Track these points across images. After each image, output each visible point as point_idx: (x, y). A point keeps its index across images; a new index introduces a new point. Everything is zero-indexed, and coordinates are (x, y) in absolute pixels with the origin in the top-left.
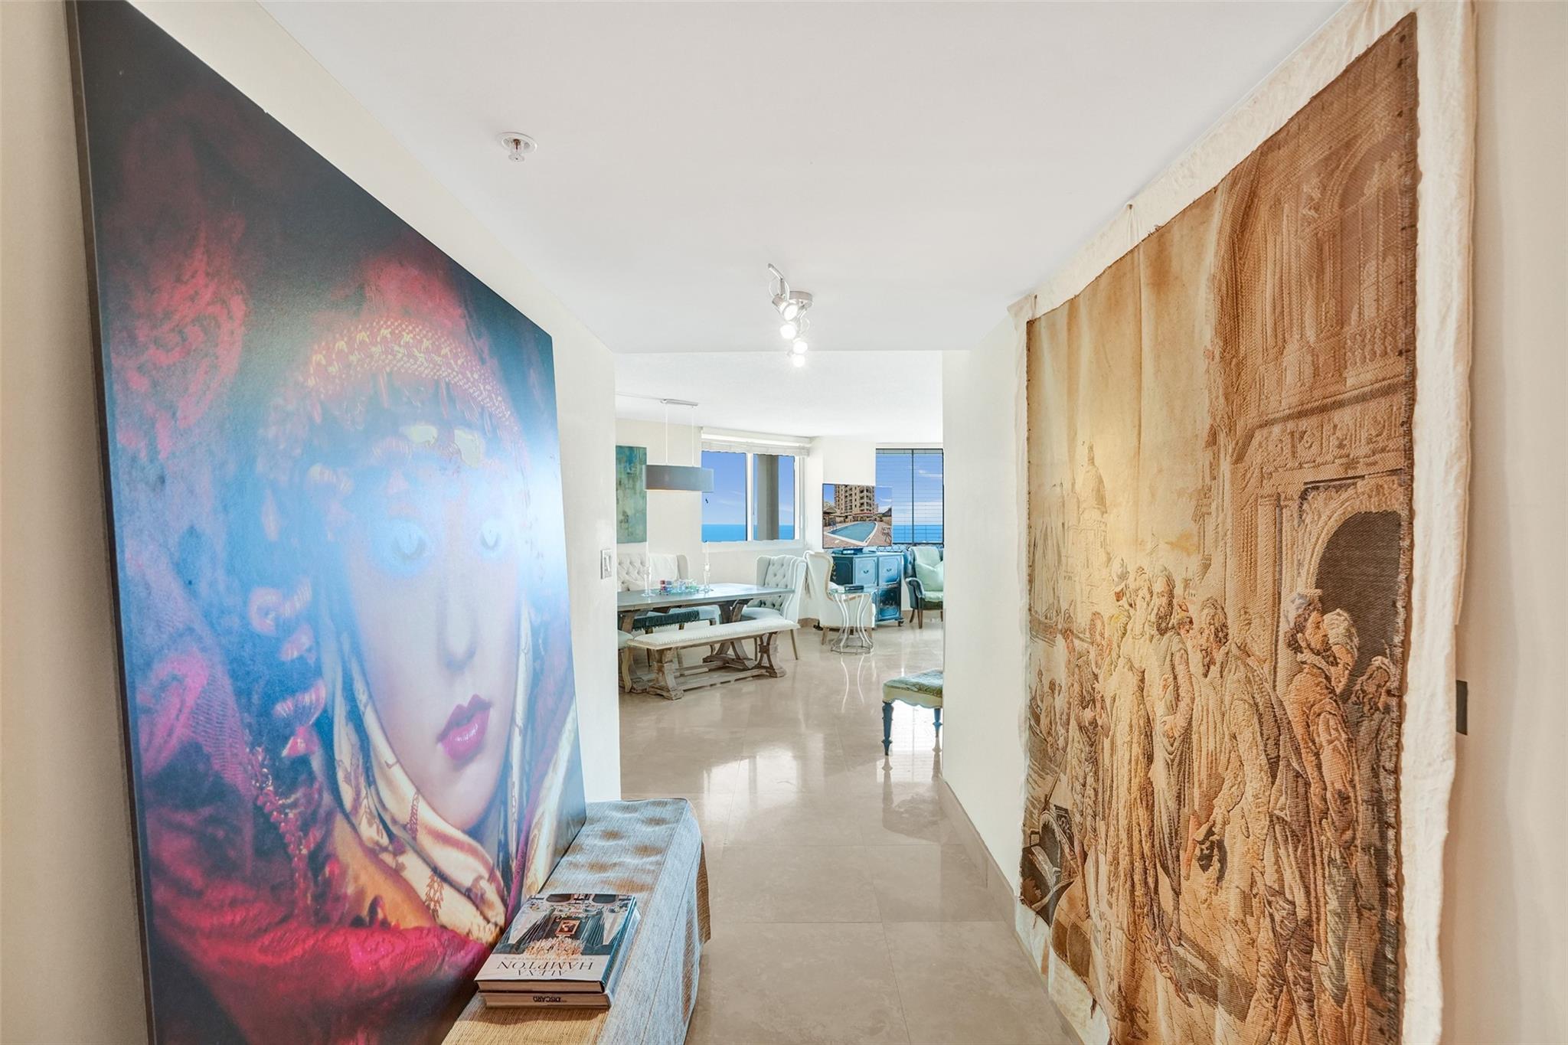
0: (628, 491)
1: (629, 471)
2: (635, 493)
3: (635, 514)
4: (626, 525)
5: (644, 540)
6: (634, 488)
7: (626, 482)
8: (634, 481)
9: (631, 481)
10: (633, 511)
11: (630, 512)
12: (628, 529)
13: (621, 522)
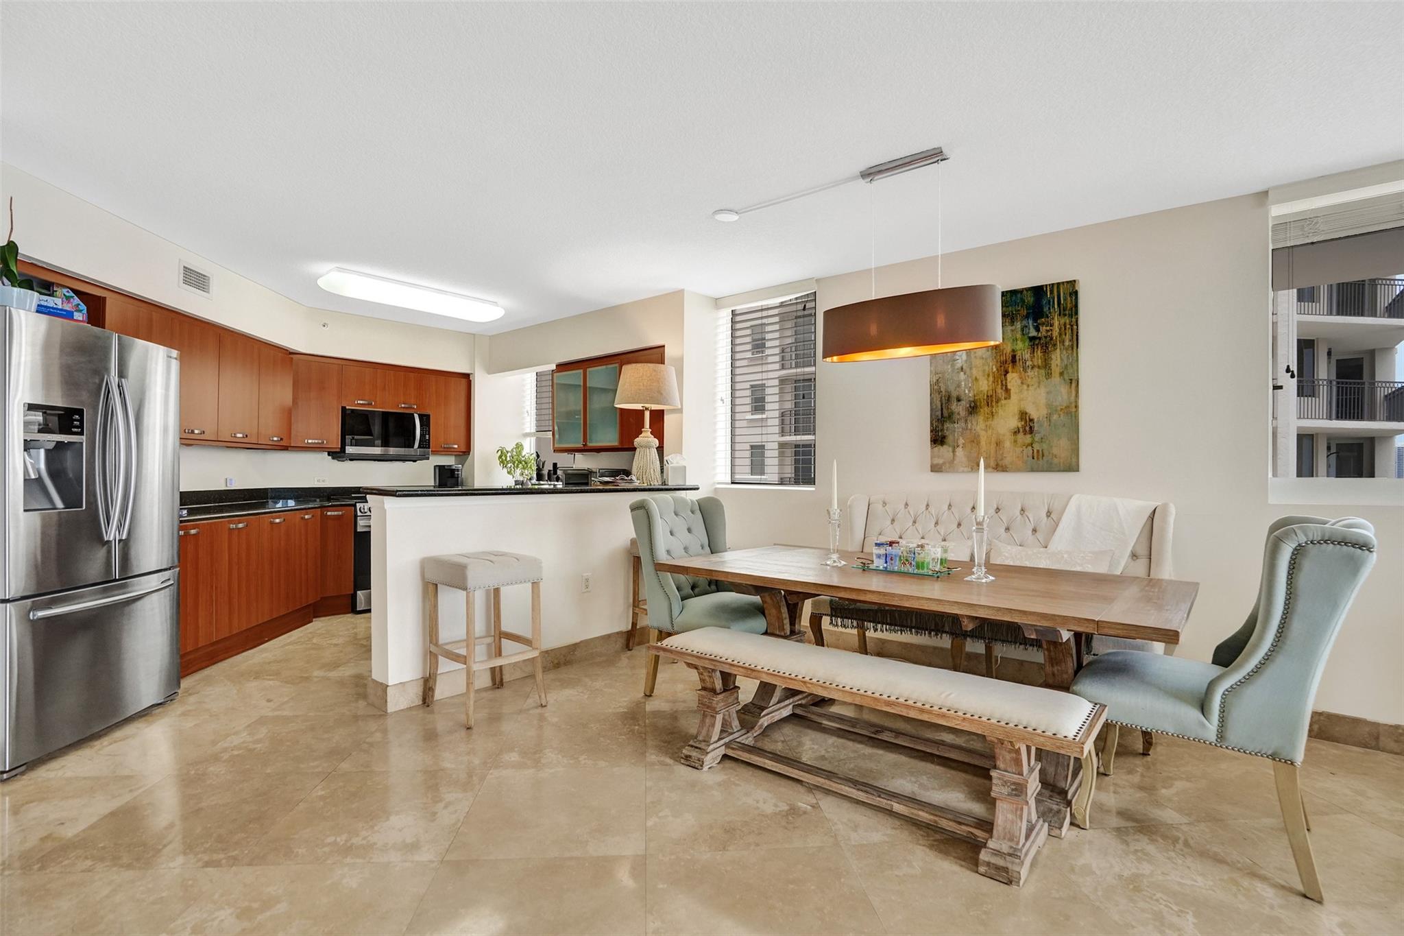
0: (1030, 373)
1: (1033, 333)
2: (1049, 375)
3: (1049, 417)
4: (1028, 439)
5: (1072, 466)
6: (1046, 365)
7: (1027, 356)
8: (1046, 351)
9: (1039, 353)
10: (1044, 412)
11: (1034, 414)
12: (1031, 444)
13: (1016, 432)
